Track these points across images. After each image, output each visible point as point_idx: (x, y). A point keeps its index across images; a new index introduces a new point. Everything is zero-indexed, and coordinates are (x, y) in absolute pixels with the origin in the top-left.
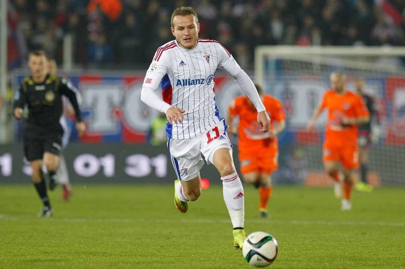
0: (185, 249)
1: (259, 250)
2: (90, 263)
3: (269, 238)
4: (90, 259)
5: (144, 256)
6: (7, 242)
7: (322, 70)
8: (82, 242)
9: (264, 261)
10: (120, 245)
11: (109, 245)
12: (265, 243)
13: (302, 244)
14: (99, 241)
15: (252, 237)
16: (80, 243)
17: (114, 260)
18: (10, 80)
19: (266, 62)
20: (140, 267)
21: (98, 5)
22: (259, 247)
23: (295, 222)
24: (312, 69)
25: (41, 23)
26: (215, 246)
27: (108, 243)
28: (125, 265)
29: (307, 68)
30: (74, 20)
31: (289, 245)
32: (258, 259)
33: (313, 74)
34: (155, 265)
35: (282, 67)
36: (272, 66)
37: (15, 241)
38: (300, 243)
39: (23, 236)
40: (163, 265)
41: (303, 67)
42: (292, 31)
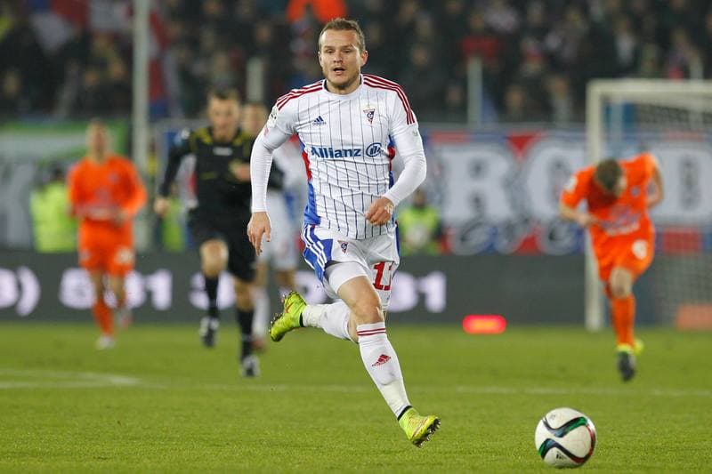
0: (463, 441)
1: (561, 441)
2: (294, 465)
3: (581, 422)
4: (295, 458)
5: (390, 452)
6: (147, 426)
7: (705, 122)
8: (280, 426)
9: (569, 460)
10: (348, 432)
11: (328, 433)
12: (573, 429)
13: (671, 432)
14: (311, 426)
15: (553, 417)
16: (276, 429)
17: (337, 459)
18: (153, 139)
19: (607, 109)
20: (383, 470)
21: (309, 7)
22: (561, 436)
23: (657, 392)
24: (687, 120)
25: (209, 38)
26: (515, 434)
27: (325, 428)
28: (356, 468)
29: (680, 120)
30: (264, 33)
31: (646, 432)
32: (557, 456)
33: (690, 130)
34: (410, 468)
35: (634, 117)
36: (617, 116)
37: (161, 425)
38: (667, 430)
39: (177, 416)
40: (424, 468)
41: (672, 117)
42: (651, 53)
